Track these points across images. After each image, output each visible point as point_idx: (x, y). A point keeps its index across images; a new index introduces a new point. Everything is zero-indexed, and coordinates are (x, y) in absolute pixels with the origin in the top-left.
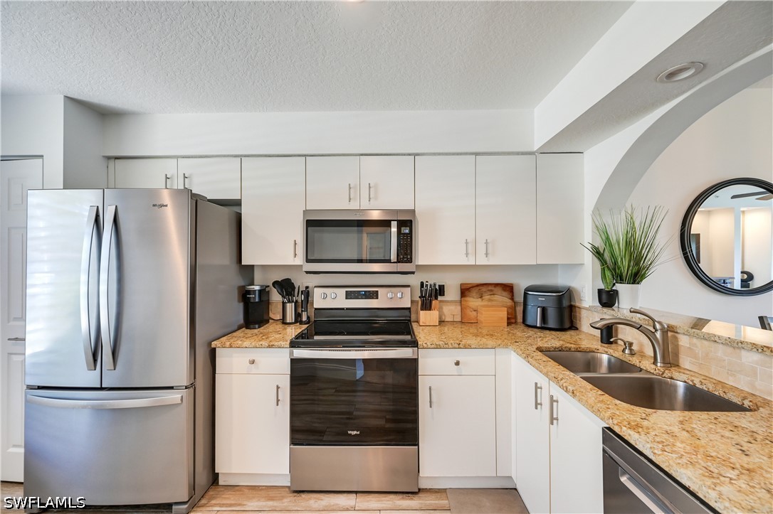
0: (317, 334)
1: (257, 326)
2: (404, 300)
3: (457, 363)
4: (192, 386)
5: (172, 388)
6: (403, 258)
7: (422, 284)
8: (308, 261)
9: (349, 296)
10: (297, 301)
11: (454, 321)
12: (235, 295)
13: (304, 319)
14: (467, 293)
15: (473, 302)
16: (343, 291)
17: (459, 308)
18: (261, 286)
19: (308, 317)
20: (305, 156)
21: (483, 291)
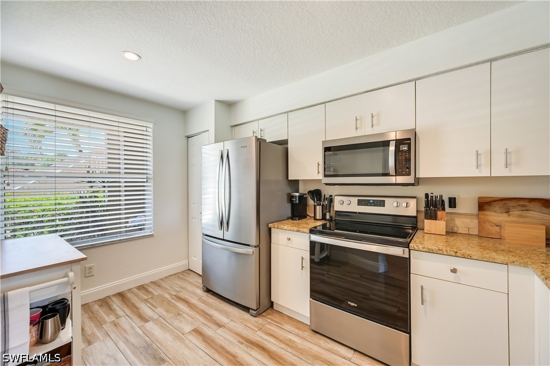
0: (337, 229)
1: (297, 219)
2: (410, 209)
3: (454, 271)
4: (258, 246)
5: (249, 245)
6: (402, 171)
7: (427, 195)
8: (325, 176)
9: (360, 203)
10: (323, 205)
11: (469, 234)
12: (285, 198)
13: (328, 217)
14: (486, 207)
15: (495, 216)
16: (356, 199)
17: (476, 221)
18: (300, 194)
19: (331, 217)
20: (325, 103)
21: (509, 206)
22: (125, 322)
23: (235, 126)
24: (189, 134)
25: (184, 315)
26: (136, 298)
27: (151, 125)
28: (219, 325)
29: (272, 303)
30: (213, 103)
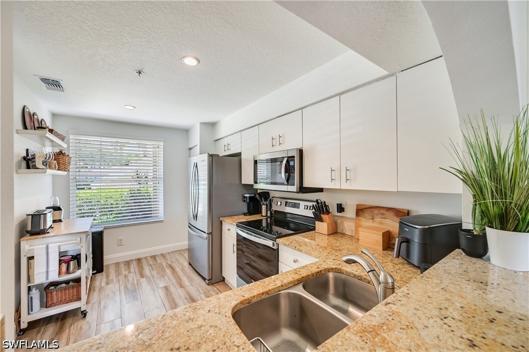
1: (248, 215)
3: (295, 261)
4: (210, 233)
5: (205, 233)
6: (291, 182)
7: (317, 201)
14: (360, 213)
15: (365, 221)
17: (354, 225)
20: (258, 125)
21: (374, 214)
22: (131, 277)
23: (217, 140)
24: (190, 147)
25: (166, 277)
26: (146, 263)
27: (162, 143)
28: (181, 286)
29: (224, 278)
30: (199, 125)
